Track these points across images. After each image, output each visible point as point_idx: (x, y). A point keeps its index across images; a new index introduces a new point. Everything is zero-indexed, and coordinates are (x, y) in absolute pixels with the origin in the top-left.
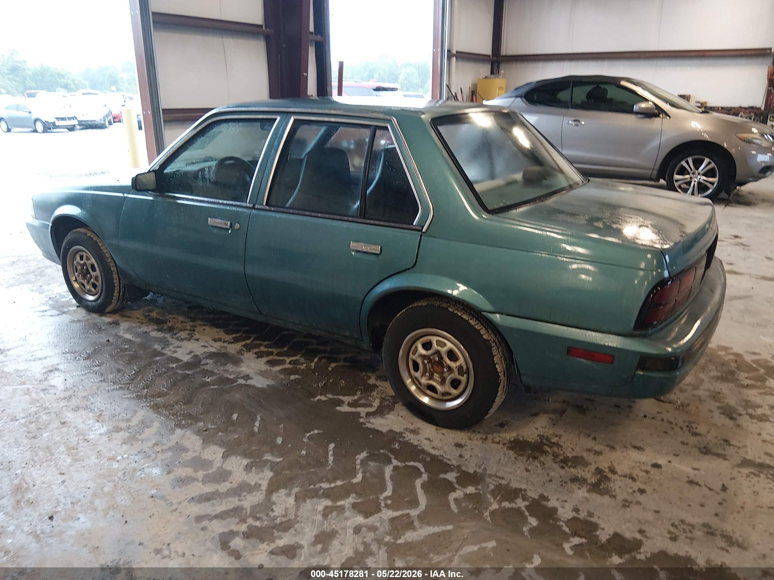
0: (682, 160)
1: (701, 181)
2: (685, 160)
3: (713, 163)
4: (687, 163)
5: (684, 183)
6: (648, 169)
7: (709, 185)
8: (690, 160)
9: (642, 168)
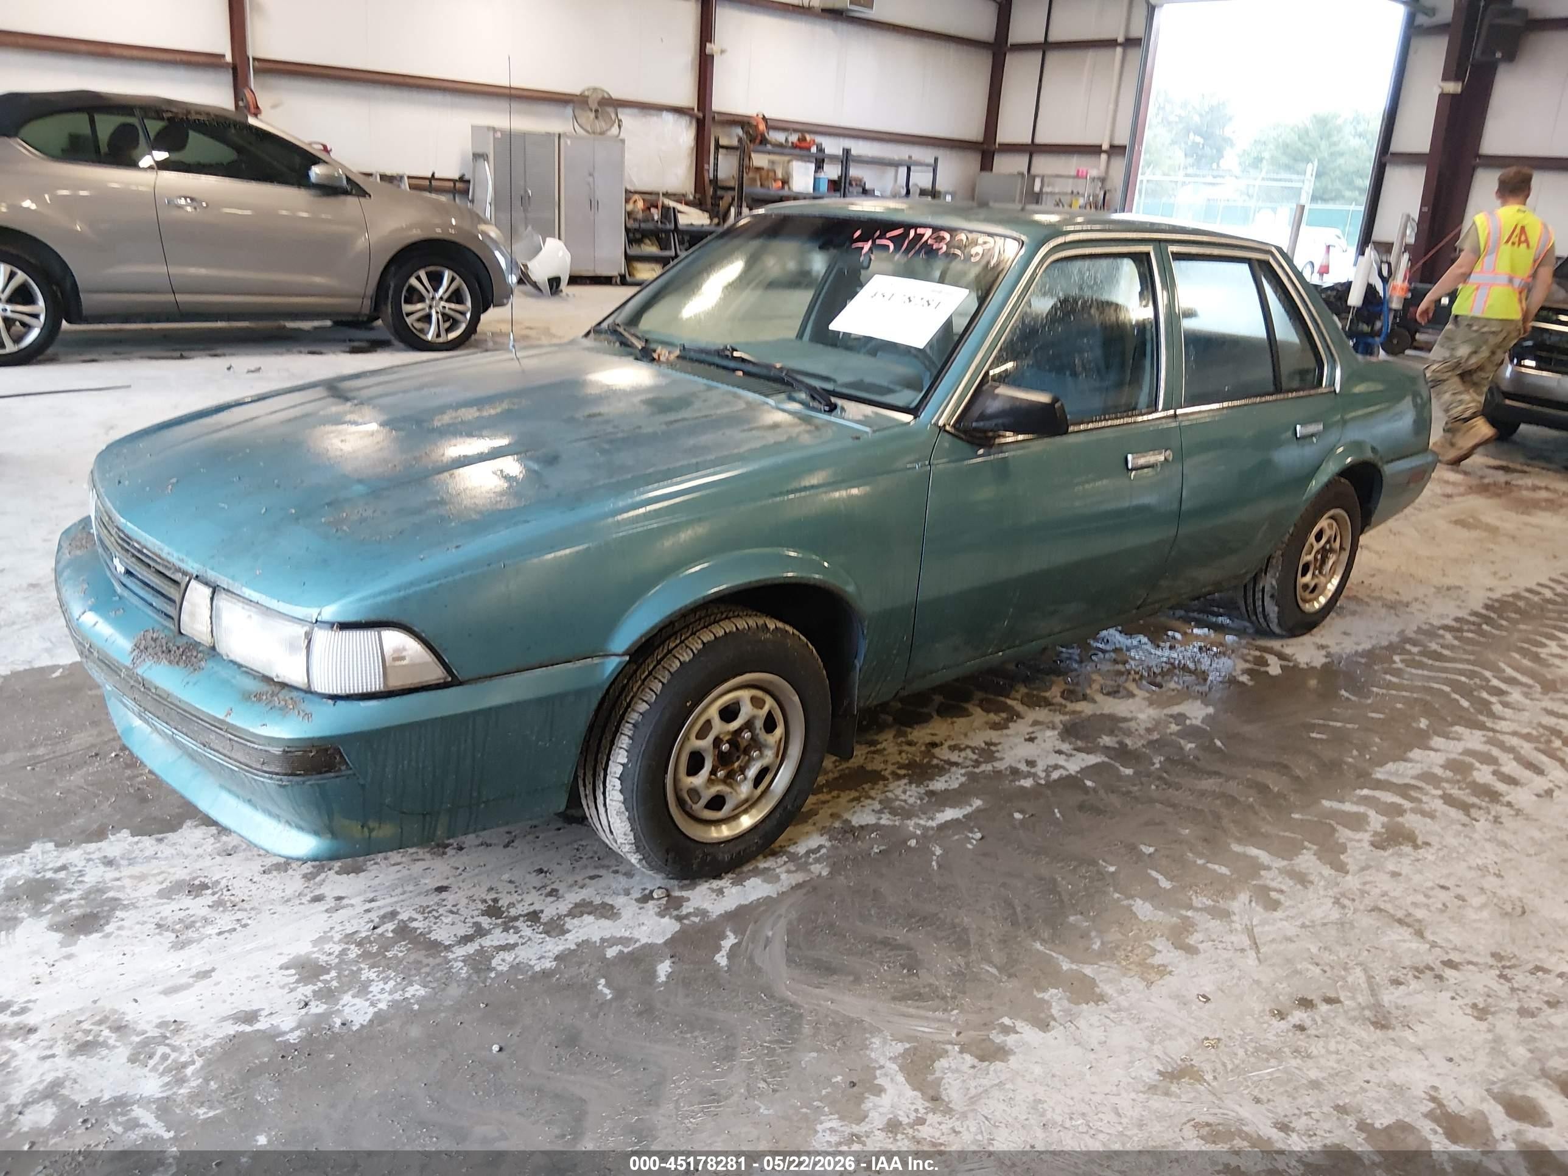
0: (410, 276)
1: (447, 311)
2: (415, 275)
3: (458, 278)
4: (419, 279)
5: (419, 320)
6: (357, 296)
7: (458, 316)
8: (422, 274)
9: (342, 296)
